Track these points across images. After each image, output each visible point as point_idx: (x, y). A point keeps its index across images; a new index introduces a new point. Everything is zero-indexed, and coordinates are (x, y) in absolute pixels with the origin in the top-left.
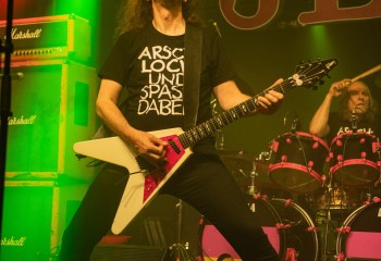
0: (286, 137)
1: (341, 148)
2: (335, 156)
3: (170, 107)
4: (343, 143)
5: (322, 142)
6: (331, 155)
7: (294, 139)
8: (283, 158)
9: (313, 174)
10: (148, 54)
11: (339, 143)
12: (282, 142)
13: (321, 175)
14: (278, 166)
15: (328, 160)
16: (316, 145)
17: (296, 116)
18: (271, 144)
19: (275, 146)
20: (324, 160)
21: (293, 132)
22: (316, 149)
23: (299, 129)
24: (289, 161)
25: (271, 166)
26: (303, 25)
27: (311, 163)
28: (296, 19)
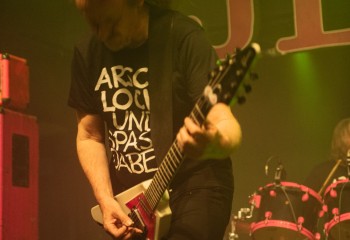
0: (270, 189)
1: (335, 200)
2: (330, 210)
3: (142, 162)
4: (338, 194)
5: (312, 193)
6: (325, 208)
7: (279, 191)
8: (268, 214)
9: (305, 232)
10: (108, 80)
11: (333, 194)
12: (265, 195)
13: (314, 234)
14: (262, 224)
15: (321, 214)
16: (305, 197)
17: (280, 164)
18: (252, 198)
19: (256, 201)
20: (317, 214)
21: (278, 182)
22: (306, 202)
23: (283, 178)
24: (275, 217)
25: (253, 224)
26: (283, 53)
27: (301, 220)
28: (274, 46)
